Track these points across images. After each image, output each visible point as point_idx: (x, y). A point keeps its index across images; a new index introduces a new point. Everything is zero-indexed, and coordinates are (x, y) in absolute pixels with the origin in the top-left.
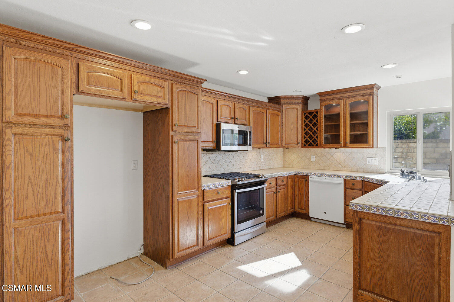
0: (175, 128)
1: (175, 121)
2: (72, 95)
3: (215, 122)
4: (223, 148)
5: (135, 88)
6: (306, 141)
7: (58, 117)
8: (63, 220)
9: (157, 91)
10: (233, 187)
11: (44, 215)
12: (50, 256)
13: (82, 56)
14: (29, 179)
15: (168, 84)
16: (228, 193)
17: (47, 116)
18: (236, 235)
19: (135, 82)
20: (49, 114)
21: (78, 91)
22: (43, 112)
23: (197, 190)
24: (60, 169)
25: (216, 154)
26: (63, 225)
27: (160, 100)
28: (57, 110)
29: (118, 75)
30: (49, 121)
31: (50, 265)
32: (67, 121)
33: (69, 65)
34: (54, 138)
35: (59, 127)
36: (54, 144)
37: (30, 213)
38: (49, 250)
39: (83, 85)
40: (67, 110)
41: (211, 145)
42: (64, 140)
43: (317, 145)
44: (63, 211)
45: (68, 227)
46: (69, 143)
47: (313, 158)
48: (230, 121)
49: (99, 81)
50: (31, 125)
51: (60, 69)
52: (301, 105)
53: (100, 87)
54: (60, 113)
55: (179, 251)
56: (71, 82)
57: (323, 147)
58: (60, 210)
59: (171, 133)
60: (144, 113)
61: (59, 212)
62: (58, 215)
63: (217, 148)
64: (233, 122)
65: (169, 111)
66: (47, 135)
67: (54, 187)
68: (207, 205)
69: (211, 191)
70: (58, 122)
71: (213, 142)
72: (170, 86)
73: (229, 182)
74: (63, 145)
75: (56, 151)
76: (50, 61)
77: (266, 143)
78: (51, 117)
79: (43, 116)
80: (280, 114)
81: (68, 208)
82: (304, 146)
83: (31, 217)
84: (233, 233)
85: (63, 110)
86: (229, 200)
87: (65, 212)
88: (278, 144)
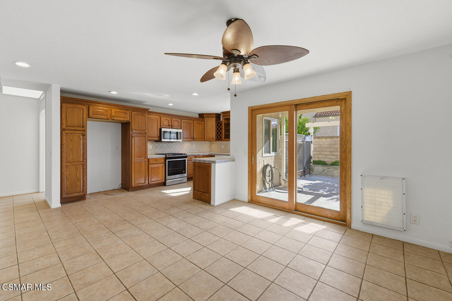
0: (133, 131)
1: (133, 128)
2: (86, 118)
3: (159, 127)
4: (163, 140)
5: (113, 115)
6: (218, 138)
7: (81, 127)
8: (83, 165)
9: (123, 115)
10: (166, 158)
11: (76, 162)
12: (78, 177)
13: (90, 104)
14: (71, 149)
15: (129, 112)
16: (163, 161)
17: (77, 127)
18: (167, 181)
19: (113, 112)
20: (78, 126)
21: (89, 117)
22: (76, 125)
23: (145, 158)
24: (82, 146)
25: (159, 143)
26: (83, 166)
27: (125, 119)
28: (81, 124)
29: (106, 110)
30: (78, 128)
31: (78, 181)
32: (85, 128)
33: (85, 108)
34: (80, 135)
35: (82, 131)
36: (79, 137)
37: (71, 161)
38: (78, 175)
39: (91, 115)
40: (85, 124)
41: (157, 139)
42: (84, 135)
43: (221, 140)
44: (83, 161)
45: (85, 167)
46: (85, 136)
47: (223, 147)
48: (168, 127)
49: (97, 113)
50: (71, 130)
51: (82, 110)
52: (215, 118)
53: (98, 115)
54: (82, 126)
55: (135, 184)
56: (86, 114)
57: (223, 141)
58: (82, 161)
59: (131, 133)
60: (122, 123)
61: (81, 162)
62: (81, 163)
63: (160, 140)
64: (171, 127)
65: (130, 124)
66: (77, 133)
67: (79, 152)
68: (150, 166)
69: (153, 159)
70: (81, 129)
71: (158, 137)
72: (130, 113)
73: (164, 156)
74: (83, 137)
75: (80, 139)
76: (78, 107)
77: (193, 138)
78: (79, 127)
79: (76, 127)
80: (203, 123)
81: (85, 160)
82: (216, 140)
83: (71, 162)
84: (165, 180)
85: (83, 124)
86: (164, 164)
87: (84, 161)
88: (201, 139)
